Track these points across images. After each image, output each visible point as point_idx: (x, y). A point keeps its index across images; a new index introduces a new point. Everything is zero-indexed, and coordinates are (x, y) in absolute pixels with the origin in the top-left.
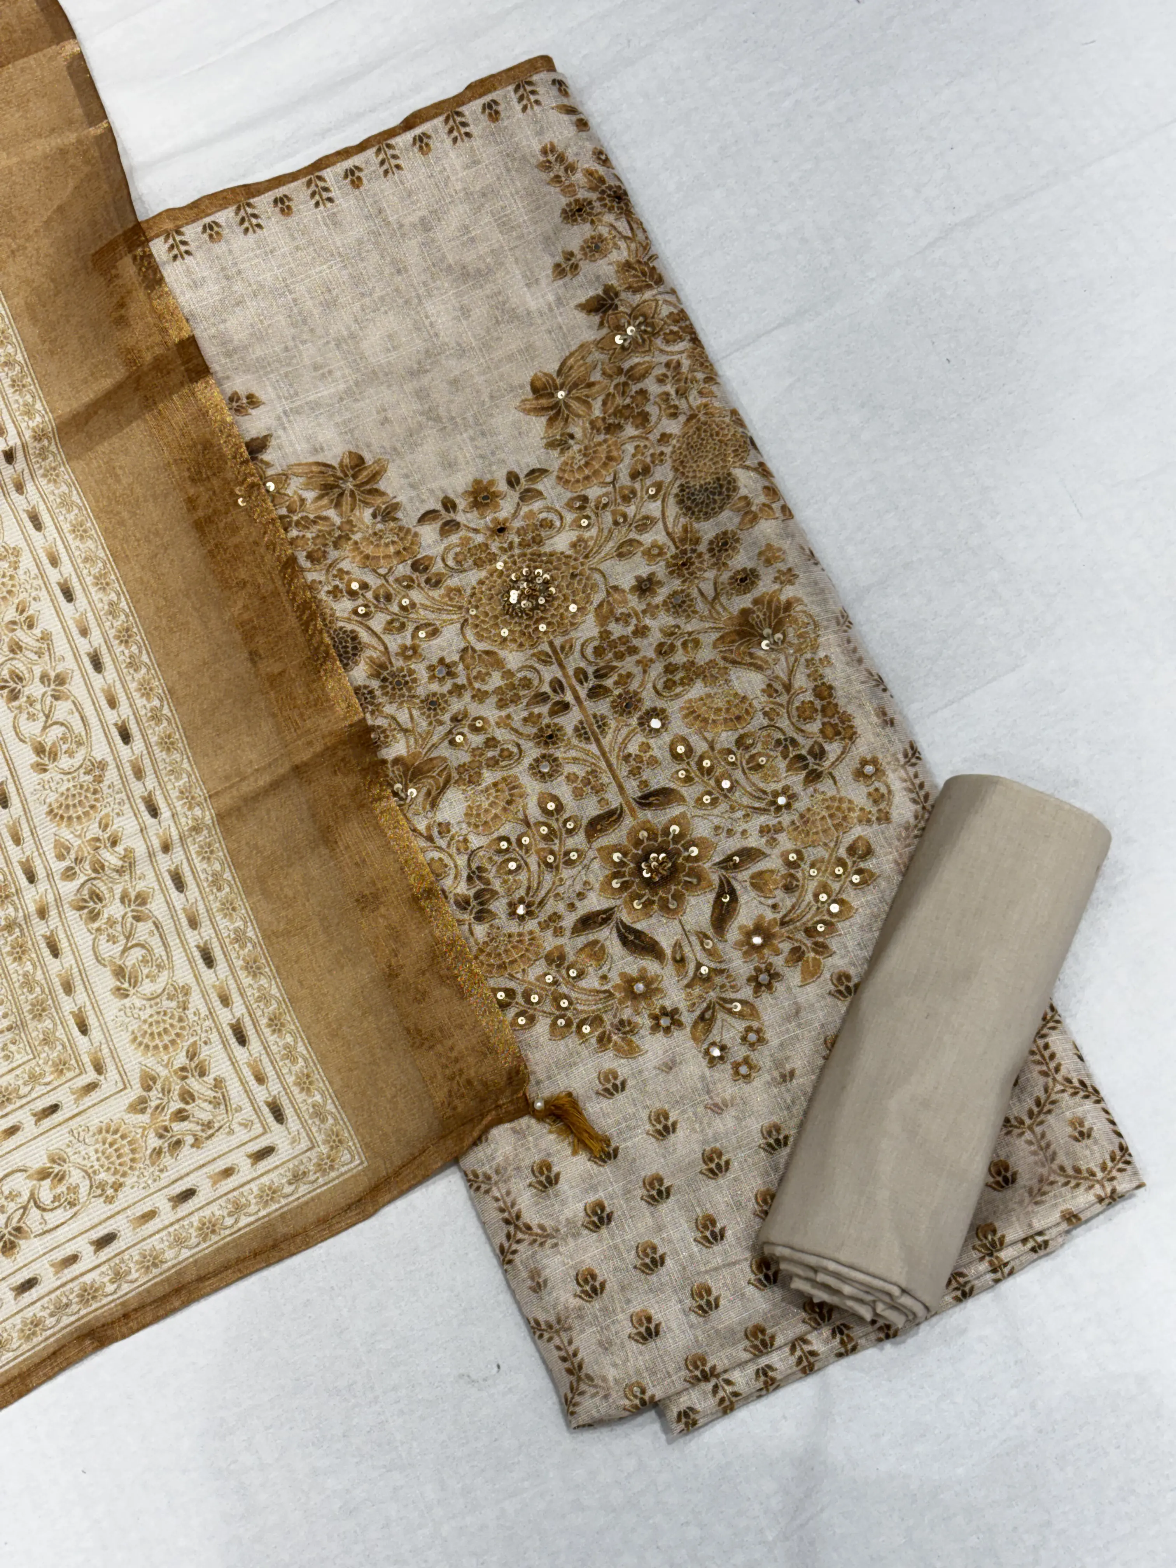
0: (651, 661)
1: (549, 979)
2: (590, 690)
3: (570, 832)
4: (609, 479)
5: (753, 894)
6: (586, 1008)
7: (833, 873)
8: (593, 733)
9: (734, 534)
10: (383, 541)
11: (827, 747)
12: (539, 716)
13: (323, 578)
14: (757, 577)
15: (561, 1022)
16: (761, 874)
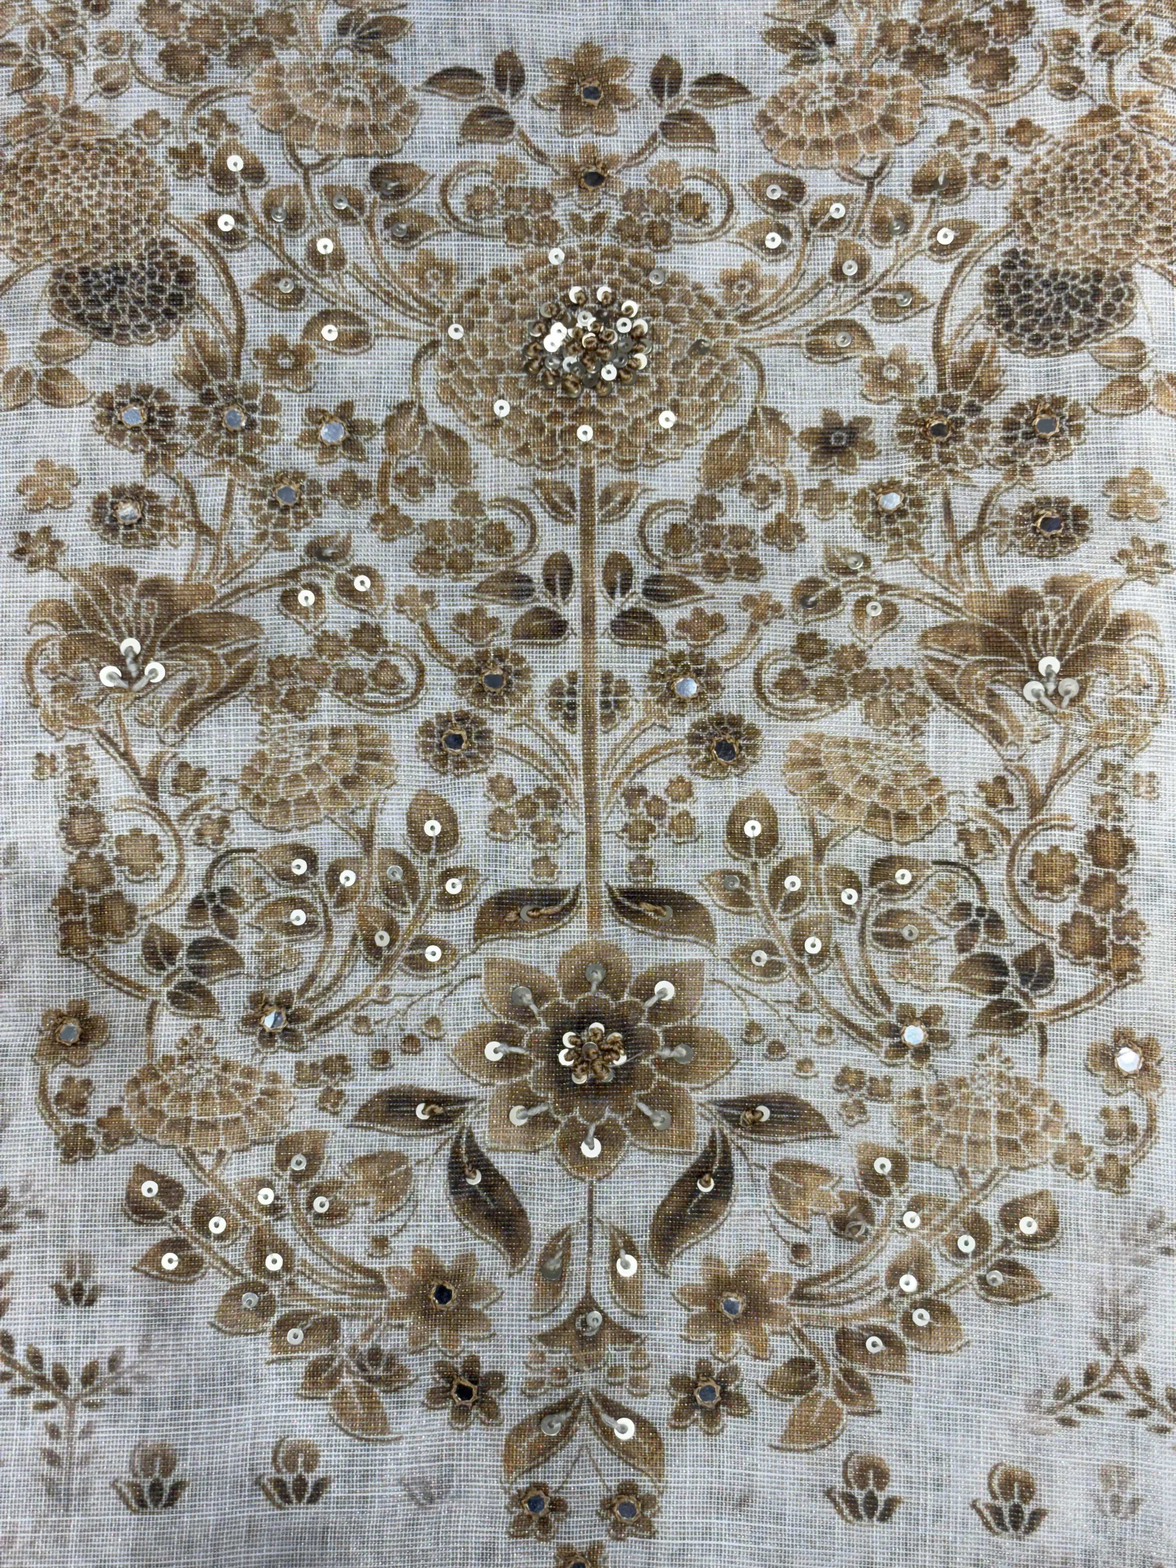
0: (777, 608)
1: (266, 1197)
2: (623, 614)
3: (447, 901)
4: (867, 169)
5: (767, 1201)
6: (315, 1291)
7: (952, 1242)
8: (589, 713)
9: (1077, 412)
10: (335, 92)
11: (1061, 968)
12: (494, 624)
13: (175, 117)
14: (1081, 529)
15: (250, 1299)
16: (798, 1168)
